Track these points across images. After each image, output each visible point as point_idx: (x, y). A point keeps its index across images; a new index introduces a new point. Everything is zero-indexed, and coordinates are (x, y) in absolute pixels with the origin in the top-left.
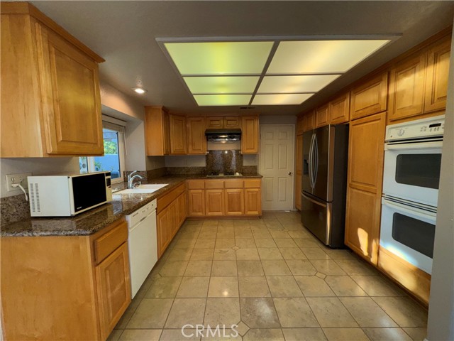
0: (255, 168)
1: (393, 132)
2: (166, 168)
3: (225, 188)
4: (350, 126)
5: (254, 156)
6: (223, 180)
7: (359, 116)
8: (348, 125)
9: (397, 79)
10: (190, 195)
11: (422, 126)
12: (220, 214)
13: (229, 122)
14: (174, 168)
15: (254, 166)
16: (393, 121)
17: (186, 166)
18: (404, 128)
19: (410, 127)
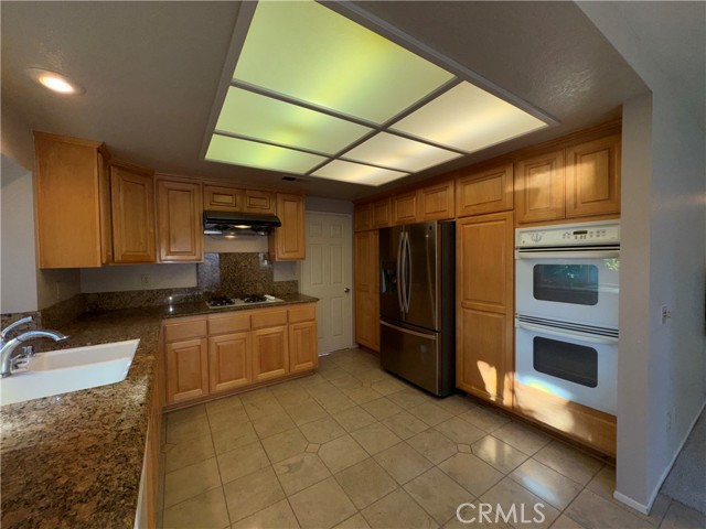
0: (295, 284)
1: (525, 237)
2: (85, 296)
3: (252, 328)
4: (457, 225)
5: (292, 264)
6: (247, 314)
7: (472, 213)
8: (454, 223)
9: (526, 174)
10: (171, 356)
11: (564, 232)
12: (242, 382)
13: (253, 201)
14: (110, 295)
15: (293, 282)
16: (523, 224)
17: (146, 288)
18: (540, 234)
19: (547, 233)
